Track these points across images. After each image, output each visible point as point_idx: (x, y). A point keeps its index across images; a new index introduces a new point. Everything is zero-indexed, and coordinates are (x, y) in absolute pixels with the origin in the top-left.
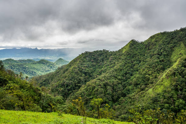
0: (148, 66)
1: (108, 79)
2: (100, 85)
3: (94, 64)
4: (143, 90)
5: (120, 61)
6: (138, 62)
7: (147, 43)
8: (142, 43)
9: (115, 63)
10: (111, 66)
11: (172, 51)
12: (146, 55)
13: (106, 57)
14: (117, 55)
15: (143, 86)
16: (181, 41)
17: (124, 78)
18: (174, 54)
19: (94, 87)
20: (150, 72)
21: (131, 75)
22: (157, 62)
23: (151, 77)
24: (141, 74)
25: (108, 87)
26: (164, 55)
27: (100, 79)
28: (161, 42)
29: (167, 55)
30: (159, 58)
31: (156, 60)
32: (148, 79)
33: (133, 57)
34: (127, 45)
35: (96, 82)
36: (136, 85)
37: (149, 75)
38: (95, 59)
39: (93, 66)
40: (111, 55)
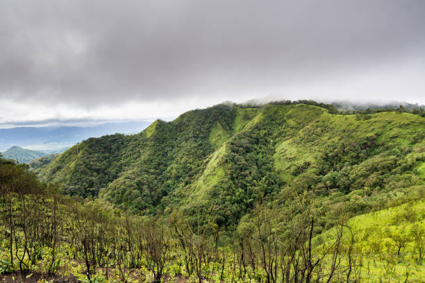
0: (187, 153)
1: (138, 175)
2: (133, 186)
3: (107, 155)
4: (187, 183)
5: (147, 148)
6: (170, 148)
7: (177, 123)
8: (170, 123)
9: (139, 152)
10: (135, 156)
11: (209, 132)
12: (179, 138)
13: (123, 143)
14: (138, 140)
15: (187, 179)
16: (216, 120)
17: (158, 171)
18: (211, 135)
19: (124, 191)
20: (191, 160)
21: (166, 166)
22: (195, 147)
23: (193, 167)
24: (180, 164)
25: (145, 187)
26: (202, 138)
27: (128, 178)
28: (194, 123)
29: (205, 137)
30: (196, 142)
31: (194, 145)
32: (191, 169)
33: (163, 142)
34: (151, 126)
35: (125, 182)
36: (178, 178)
37: (190, 163)
38: (105, 148)
39: (106, 158)
40: (130, 141)
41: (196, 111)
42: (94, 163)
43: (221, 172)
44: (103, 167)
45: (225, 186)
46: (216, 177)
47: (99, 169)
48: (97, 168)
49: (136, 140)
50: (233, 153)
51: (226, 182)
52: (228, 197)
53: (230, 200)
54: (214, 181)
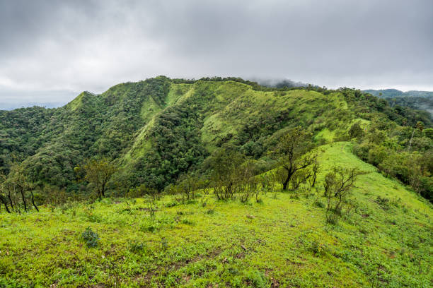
0: (116, 127)
1: (59, 151)
2: (51, 162)
3: (23, 130)
4: (115, 157)
5: (72, 122)
6: (99, 122)
7: (106, 97)
8: (99, 96)
9: (62, 126)
10: (57, 131)
11: (141, 106)
12: (108, 112)
13: (43, 117)
14: (62, 114)
15: (115, 153)
16: (149, 94)
17: (84, 146)
18: (142, 109)
19: (40, 168)
20: (120, 134)
21: (93, 140)
22: (126, 121)
23: (122, 140)
24: (108, 138)
25: (66, 163)
26: (132, 112)
27: (46, 154)
28: (125, 96)
29: (136, 111)
30: (127, 116)
31: (124, 119)
32: (120, 144)
33: (90, 116)
34: (77, 99)
35: (41, 159)
36: (105, 152)
37: (119, 137)
38: (20, 122)
39: (21, 133)
40: (52, 114)
41: (128, 84)
42: (5, 139)
43: (148, 145)
44: (17, 144)
45: (151, 158)
46: (143, 150)
47: (11, 146)
48: (9, 144)
49: (59, 113)
50: (161, 126)
51: (152, 155)
52: (154, 169)
53: (155, 172)
54: (141, 154)
